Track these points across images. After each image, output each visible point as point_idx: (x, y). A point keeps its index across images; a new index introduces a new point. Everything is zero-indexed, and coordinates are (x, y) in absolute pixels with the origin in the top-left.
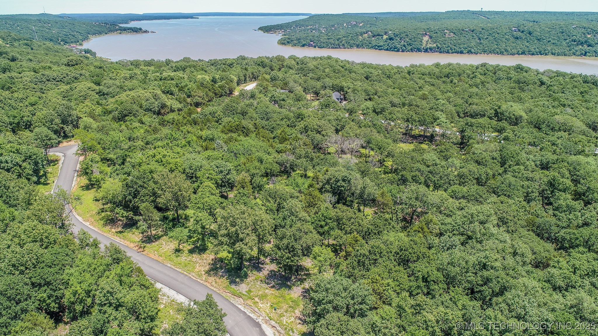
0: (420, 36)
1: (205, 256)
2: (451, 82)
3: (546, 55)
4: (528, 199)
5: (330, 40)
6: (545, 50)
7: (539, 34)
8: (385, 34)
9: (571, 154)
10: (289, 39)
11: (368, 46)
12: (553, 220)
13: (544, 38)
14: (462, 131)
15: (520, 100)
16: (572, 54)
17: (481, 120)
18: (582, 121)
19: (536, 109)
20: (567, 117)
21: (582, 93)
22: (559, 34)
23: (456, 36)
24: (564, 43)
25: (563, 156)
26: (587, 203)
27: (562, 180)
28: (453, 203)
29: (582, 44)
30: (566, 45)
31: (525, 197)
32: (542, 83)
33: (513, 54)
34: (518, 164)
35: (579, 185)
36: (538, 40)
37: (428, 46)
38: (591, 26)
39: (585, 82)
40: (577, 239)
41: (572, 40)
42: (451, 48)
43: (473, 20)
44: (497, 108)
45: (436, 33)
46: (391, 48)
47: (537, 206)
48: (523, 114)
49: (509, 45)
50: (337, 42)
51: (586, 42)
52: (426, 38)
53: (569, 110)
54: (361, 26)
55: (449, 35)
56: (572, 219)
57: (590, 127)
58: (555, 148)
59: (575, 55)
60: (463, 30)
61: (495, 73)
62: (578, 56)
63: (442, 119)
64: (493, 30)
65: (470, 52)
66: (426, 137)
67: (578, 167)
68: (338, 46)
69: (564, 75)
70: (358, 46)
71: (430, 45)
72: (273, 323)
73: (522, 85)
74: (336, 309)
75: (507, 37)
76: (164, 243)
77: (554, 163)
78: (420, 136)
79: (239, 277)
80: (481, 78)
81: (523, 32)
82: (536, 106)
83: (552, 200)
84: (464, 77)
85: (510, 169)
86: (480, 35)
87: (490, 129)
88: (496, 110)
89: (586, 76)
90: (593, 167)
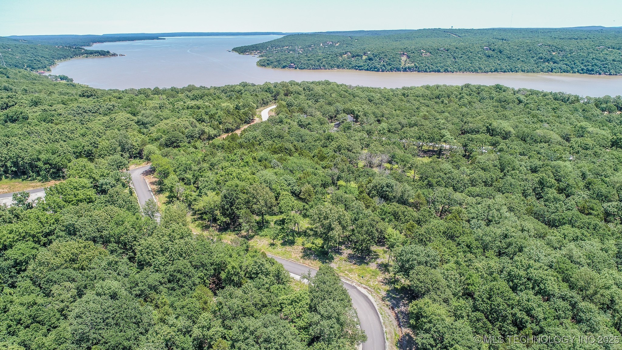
0: (398, 56)
1: (295, 247)
2: (442, 102)
3: (516, 72)
4: (525, 194)
5: (311, 62)
6: (516, 67)
7: (509, 52)
8: (364, 55)
9: (552, 160)
10: (268, 60)
11: (349, 66)
12: (546, 209)
13: (514, 56)
14: (465, 146)
15: (505, 118)
16: (539, 71)
17: (478, 136)
18: (557, 133)
19: (520, 125)
20: (546, 131)
21: (554, 109)
22: (527, 52)
23: (432, 56)
24: (532, 60)
25: (546, 162)
26: (568, 196)
27: (548, 179)
28: (470, 199)
29: (548, 61)
30: (534, 62)
31: (523, 193)
32: (520, 102)
33: (487, 72)
34: (513, 170)
35: (560, 183)
36: (509, 58)
37: (407, 66)
38: (555, 44)
39: (556, 99)
40: (564, 218)
41: (539, 58)
42: (428, 67)
43: (446, 39)
44: (488, 125)
45: (413, 52)
46: (371, 68)
47: (532, 199)
48: (512, 130)
49: (483, 63)
50: (317, 64)
51: (551, 59)
52: (404, 58)
53: (546, 125)
54: (337, 46)
55: (425, 55)
56: (558, 207)
57: (564, 139)
58: (539, 156)
59: (542, 71)
60: (438, 50)
61: (478, 93)
62: (546, 72)
63: (448, 136)
64: (466, 49)
65: (446, 71)
66: (434, 151)
67: (559, 170)
68: (319, 67)
69: (537, 93)
70: (338, 67)
71: (409, 65)
72: (364, 286)
73: (503, 103)
74: (419, 263)
75: (480, 55)
76: (258, 240)
77: (541, 168)
78: (429, 151)
79: (327, 259)
80: (468, 98)
81: (494, 50)
82: (520, 122)
83: (542, 194)
84: (453, 97)
85: (508, 174)
86: (455, 54)
87: (487, 143)
88: (487, 127)
89: (555, 94)
90: (570, 169)
